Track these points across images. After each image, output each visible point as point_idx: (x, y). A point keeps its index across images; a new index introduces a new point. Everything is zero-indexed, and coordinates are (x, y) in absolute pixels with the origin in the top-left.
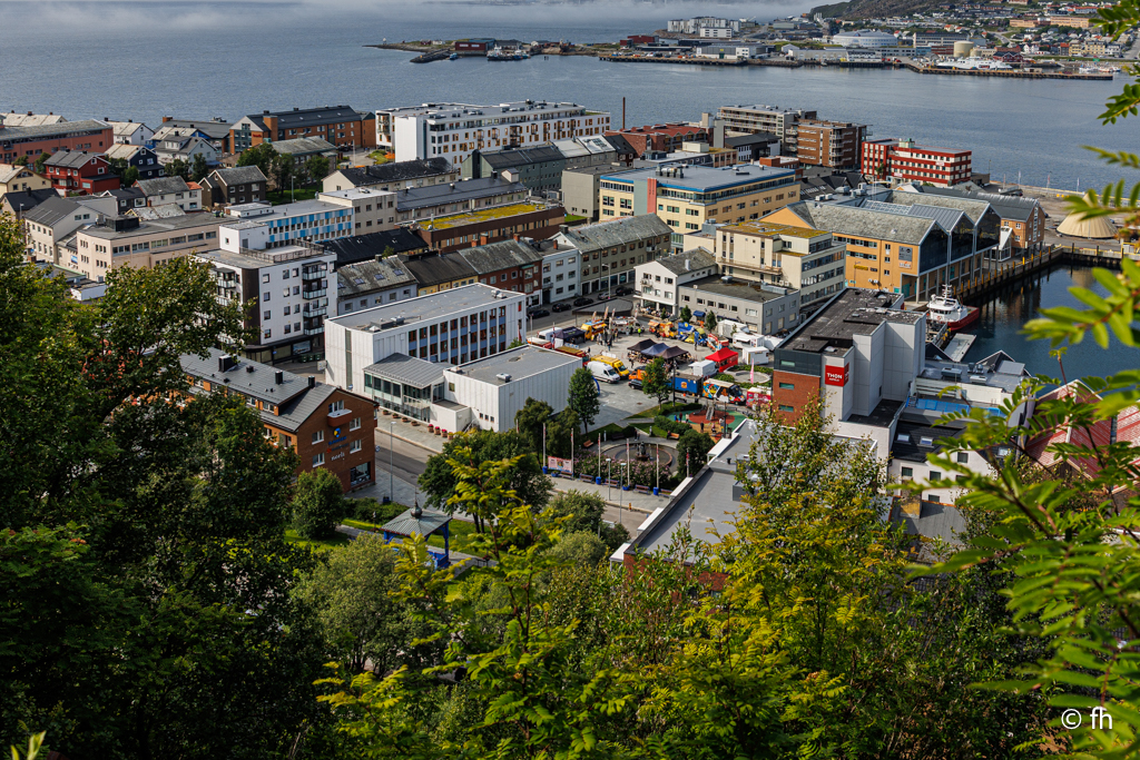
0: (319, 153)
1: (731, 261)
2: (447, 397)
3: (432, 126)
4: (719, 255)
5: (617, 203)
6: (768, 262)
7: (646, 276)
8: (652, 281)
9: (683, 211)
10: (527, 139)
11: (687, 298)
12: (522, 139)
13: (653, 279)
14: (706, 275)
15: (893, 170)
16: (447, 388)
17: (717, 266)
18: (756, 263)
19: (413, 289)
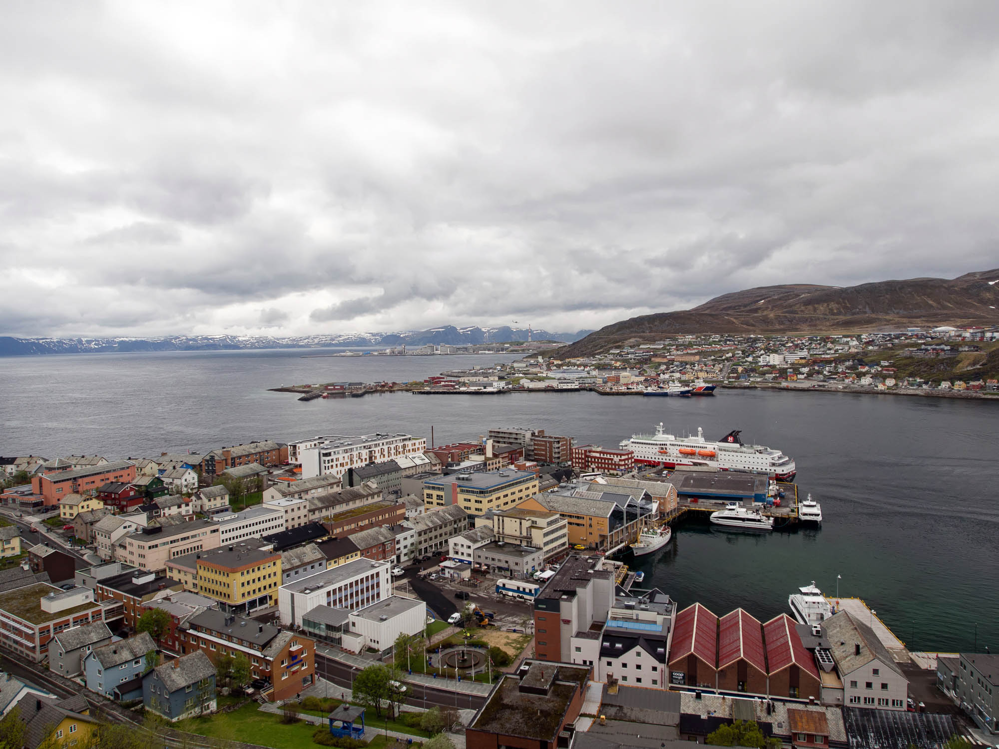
0: (258, 474)
1: (503, 532)
2: (351, 630)
3: (323, 454)
4: (496, 529)
5: (435, 497)
6: (524, 534)
7: (455, 544)
8: (459, 548)
9: (473, 501)
10: (378, 457)
11: (479, 557)
12: (376, 458)
13: (460, 546)
14: (489, 542)
15: (590, 464)
16: (351, 624)
17: (495, 536)
18: (518, 534)
19: (324, 562)
